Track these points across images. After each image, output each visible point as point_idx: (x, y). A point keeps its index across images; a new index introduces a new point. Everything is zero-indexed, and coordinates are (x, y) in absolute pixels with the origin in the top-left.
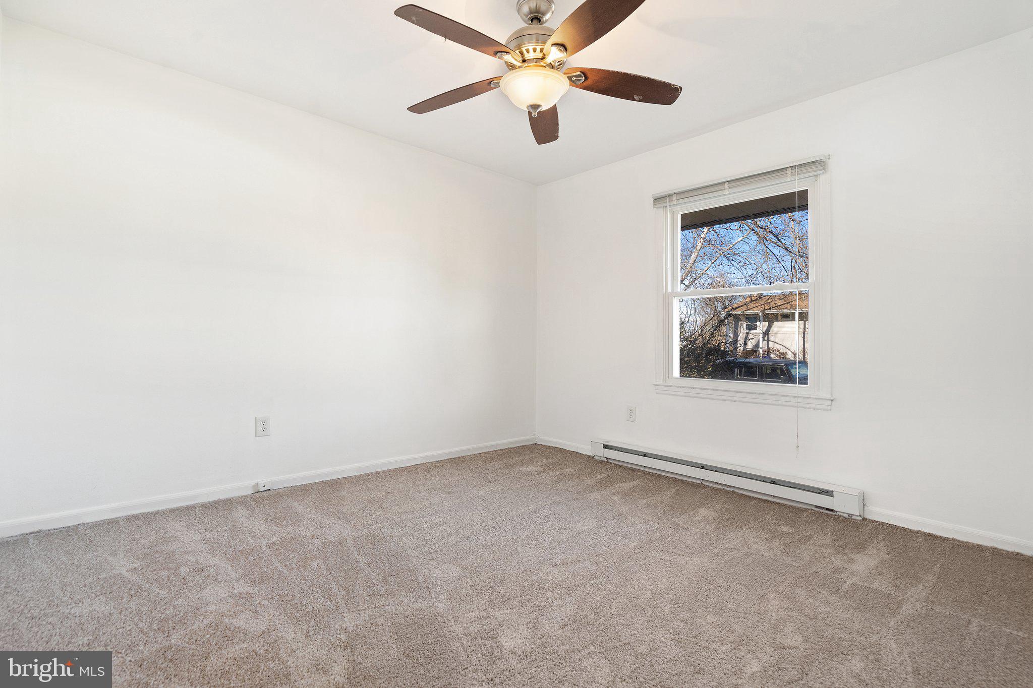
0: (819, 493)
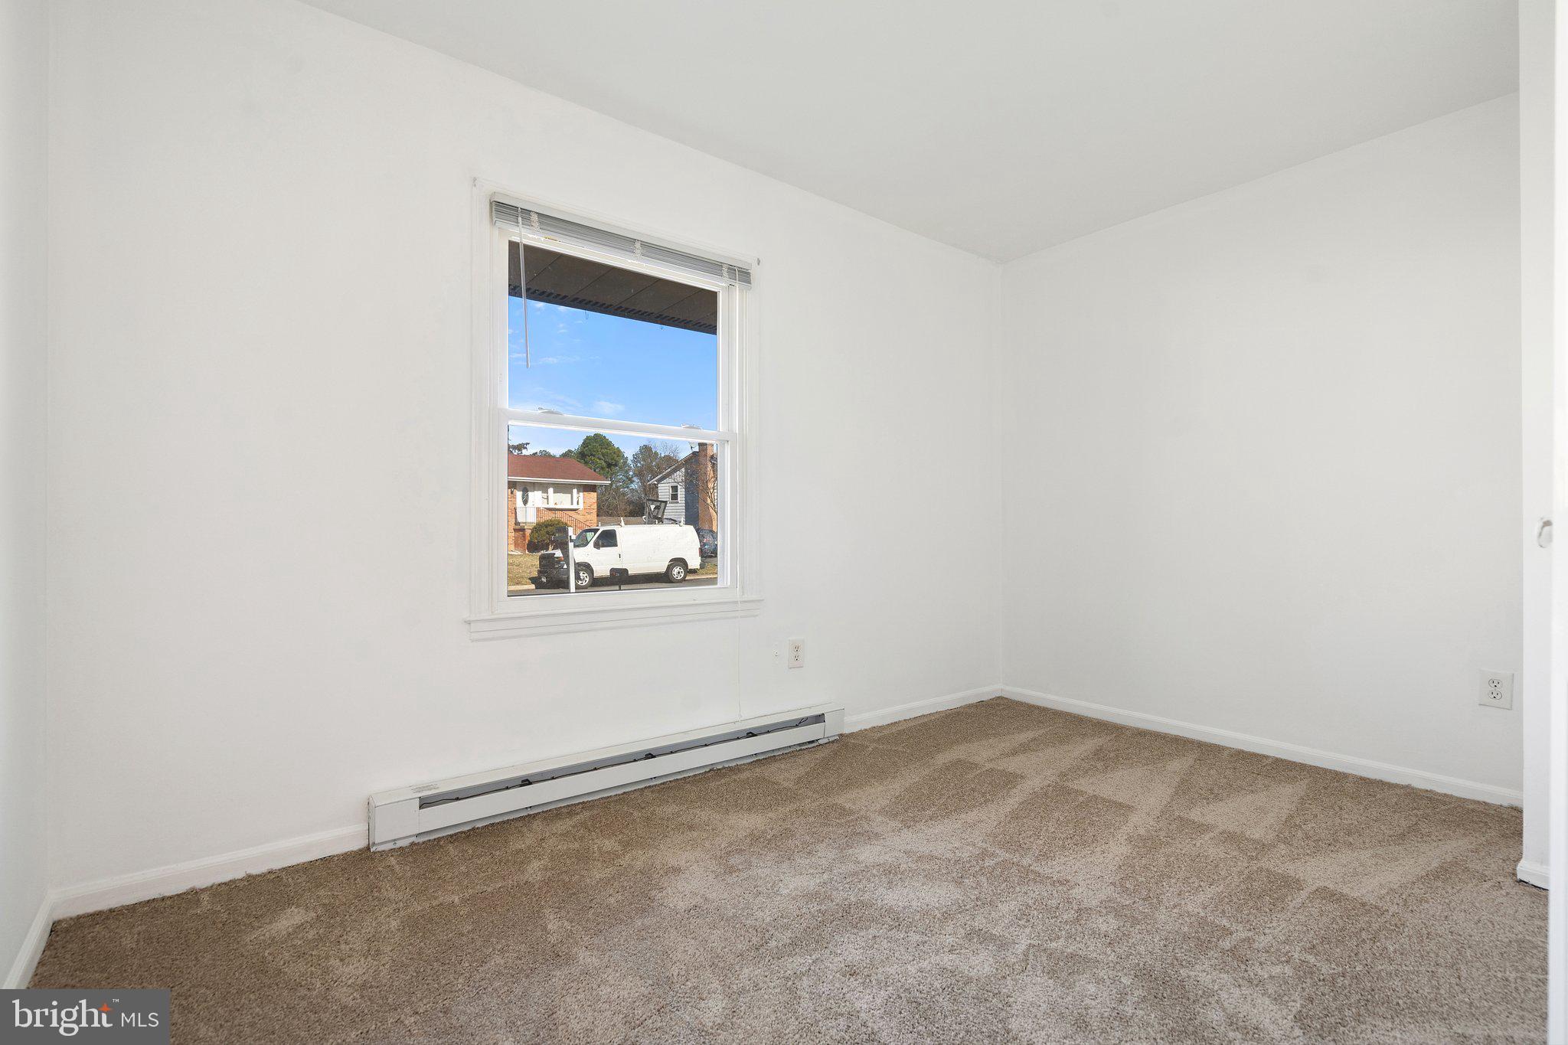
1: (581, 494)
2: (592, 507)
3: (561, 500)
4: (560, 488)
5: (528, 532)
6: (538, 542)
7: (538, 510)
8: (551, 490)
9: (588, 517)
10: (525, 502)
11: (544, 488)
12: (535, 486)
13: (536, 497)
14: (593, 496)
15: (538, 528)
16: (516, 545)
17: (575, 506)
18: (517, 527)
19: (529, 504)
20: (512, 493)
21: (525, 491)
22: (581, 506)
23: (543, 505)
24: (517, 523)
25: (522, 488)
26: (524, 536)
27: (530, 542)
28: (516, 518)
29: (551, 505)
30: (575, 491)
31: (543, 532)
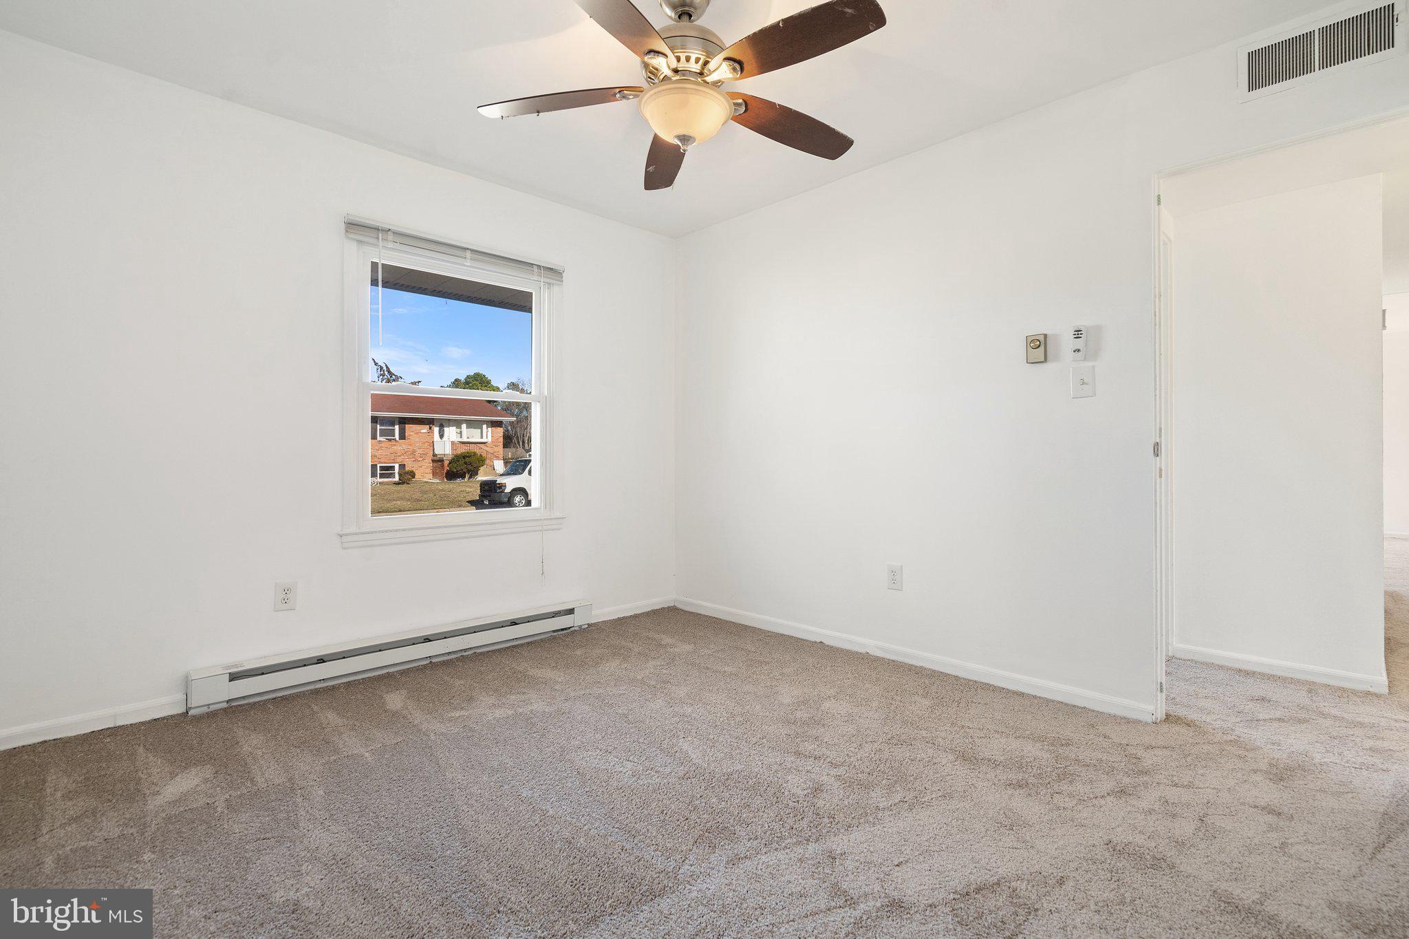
0: (553, 617)
1: (490, 429)
2: (499, 440)
3: (471, 435)
4: (471, 424)
5: (446, 463)
6: (457, 471)
7: (453, 443)
8: (464, 426)
9: (496, 449)
10: (442, 436)
11: (458, 424)
12: (450, 423)
13: (451, 432)
14: (500, 431)
15: (456, 459)
16: (434, 474)
17: (484, 440)
18: (435, 458)
19: (445, 438)
20: (430, 428)
21: (441, 426)
22: (489, 440)
23: (456, 438)
24: (434, 455)
25: (439, 424)
26: (443, 466)
27: (448, 471)
28: (433, 450)
29: (465, 439)
30: (485, 426)
31: (462, 461)
